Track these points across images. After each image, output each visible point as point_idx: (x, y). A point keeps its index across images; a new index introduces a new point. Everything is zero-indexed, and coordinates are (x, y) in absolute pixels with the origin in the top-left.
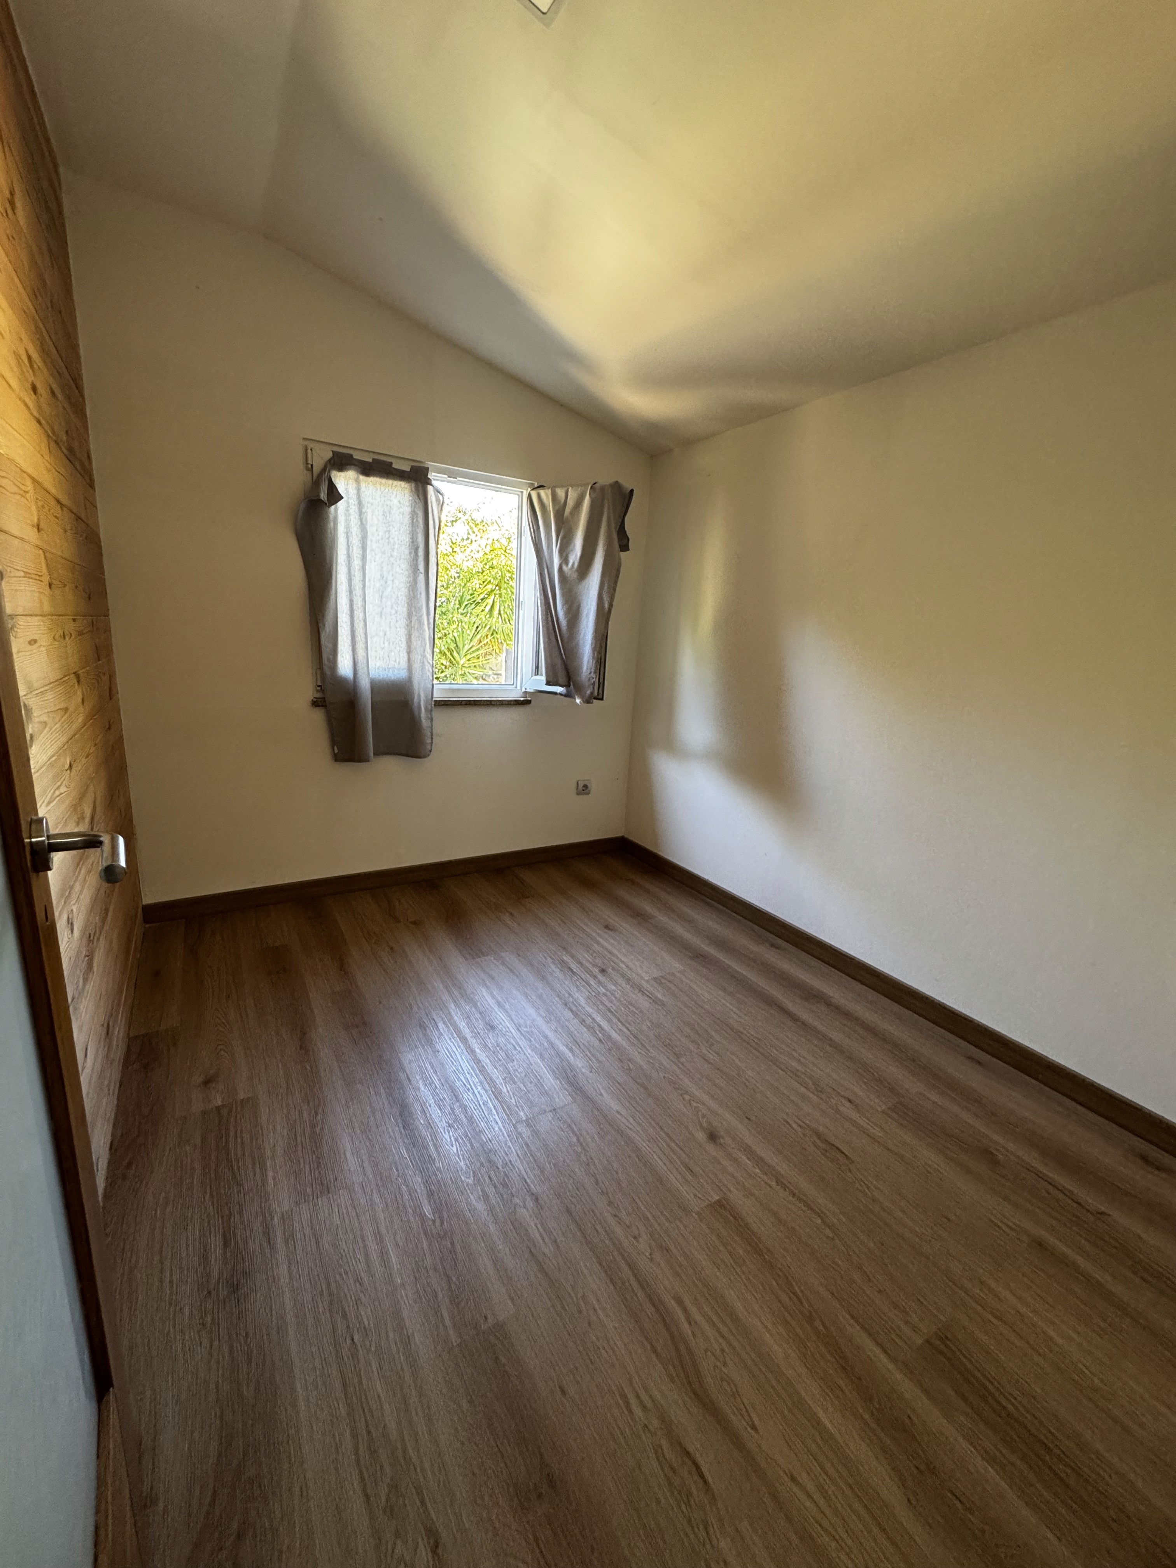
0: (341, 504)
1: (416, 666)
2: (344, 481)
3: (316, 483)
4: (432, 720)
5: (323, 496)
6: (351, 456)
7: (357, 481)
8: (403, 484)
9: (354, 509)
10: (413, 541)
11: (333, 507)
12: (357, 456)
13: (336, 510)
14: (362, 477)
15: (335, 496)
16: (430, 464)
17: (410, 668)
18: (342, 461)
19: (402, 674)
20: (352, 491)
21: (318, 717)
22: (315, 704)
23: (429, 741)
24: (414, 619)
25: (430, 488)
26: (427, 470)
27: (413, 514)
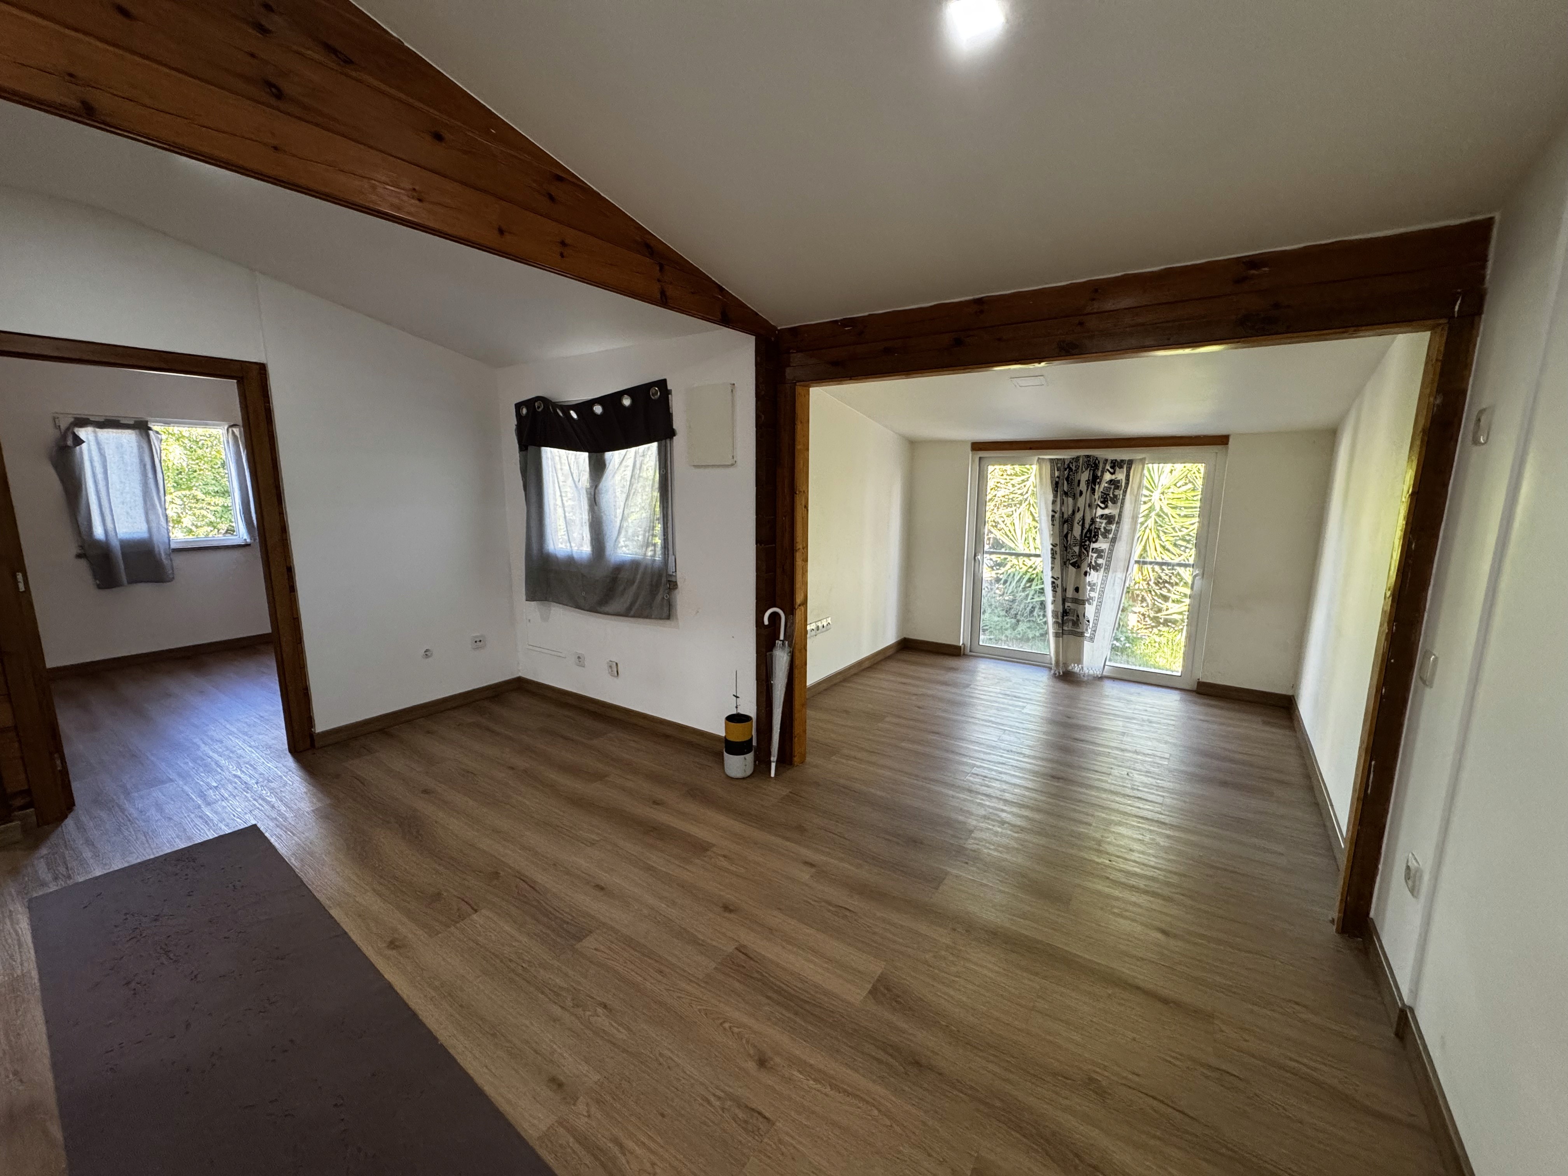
0: (84, 446)
1: (154, 530)
2: (84, 433)
3: (64, 437)
4: (171, 560)
5: (70, 442)
6: (88, 419)
7: (95, 432)
8: (130, 431)
9: (94, 447)
10: (142, 461)
11: (78, 448)
12: (92, 419)
13: (81, 449)
14: (98, 430)
15: (78, 441)
16: (148, 419)
17: (150, 530)
18: (83, 422)
19: (145, 535)
20: (91, 438)
21: (83, 564)
22: (79, 556)
23: (170, 572)
24: (148, 503)
25: (151, 432)
26: (147, 422)
27: (140, 447)
